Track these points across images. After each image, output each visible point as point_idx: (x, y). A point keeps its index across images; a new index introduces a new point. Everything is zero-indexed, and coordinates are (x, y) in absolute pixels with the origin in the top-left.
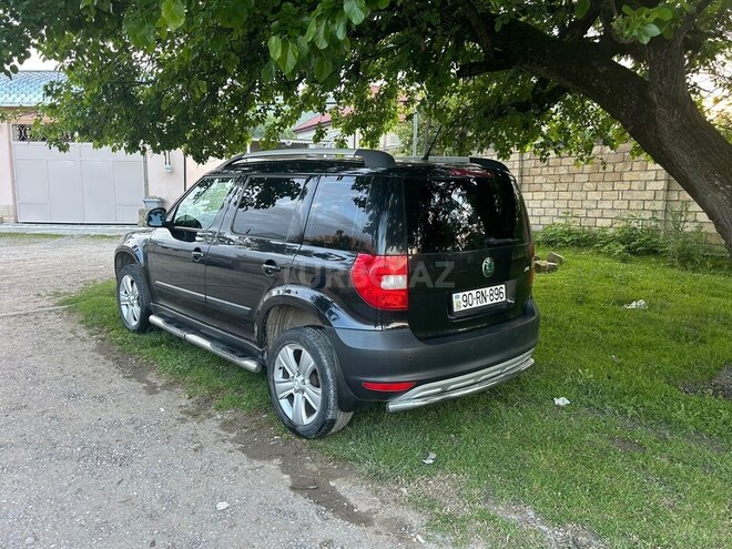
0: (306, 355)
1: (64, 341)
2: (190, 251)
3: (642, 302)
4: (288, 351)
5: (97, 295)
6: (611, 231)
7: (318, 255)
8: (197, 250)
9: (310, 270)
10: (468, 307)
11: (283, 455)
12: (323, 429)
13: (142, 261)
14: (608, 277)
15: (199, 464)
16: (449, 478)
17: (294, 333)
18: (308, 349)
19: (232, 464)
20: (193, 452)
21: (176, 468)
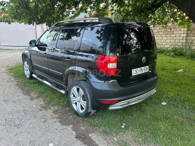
0: (81, 90)
1: (6, 82)
2: (43, 54)
3: (182, 70)
4: (75, 89)
5: (19, 67)
6: (169, 49)
7: (85, 56)
8: (45, 54)
9: (82, 61)
10: (137, 74)
11: (73, 124)
12: (87, 115)
13: (29, 57)
14: (170, 62)
15: (44, 127)
16: (131, 133)
17: (77, 82)
18: (82, 88)
19: (56, 127)
20: (43, 122)
21: (36, 129)
